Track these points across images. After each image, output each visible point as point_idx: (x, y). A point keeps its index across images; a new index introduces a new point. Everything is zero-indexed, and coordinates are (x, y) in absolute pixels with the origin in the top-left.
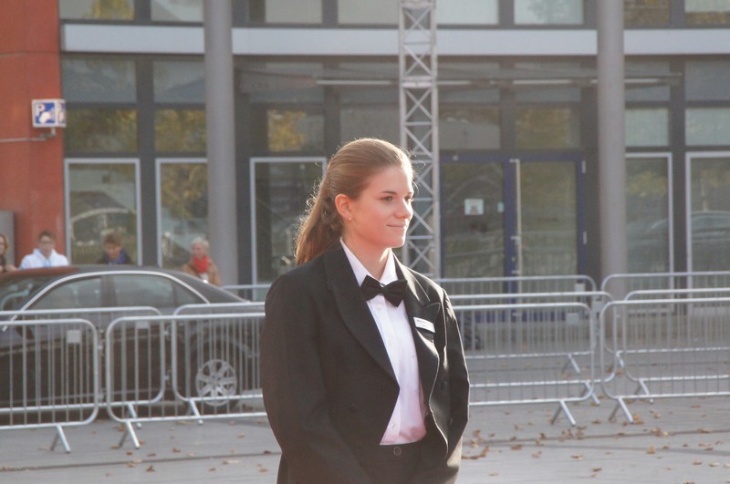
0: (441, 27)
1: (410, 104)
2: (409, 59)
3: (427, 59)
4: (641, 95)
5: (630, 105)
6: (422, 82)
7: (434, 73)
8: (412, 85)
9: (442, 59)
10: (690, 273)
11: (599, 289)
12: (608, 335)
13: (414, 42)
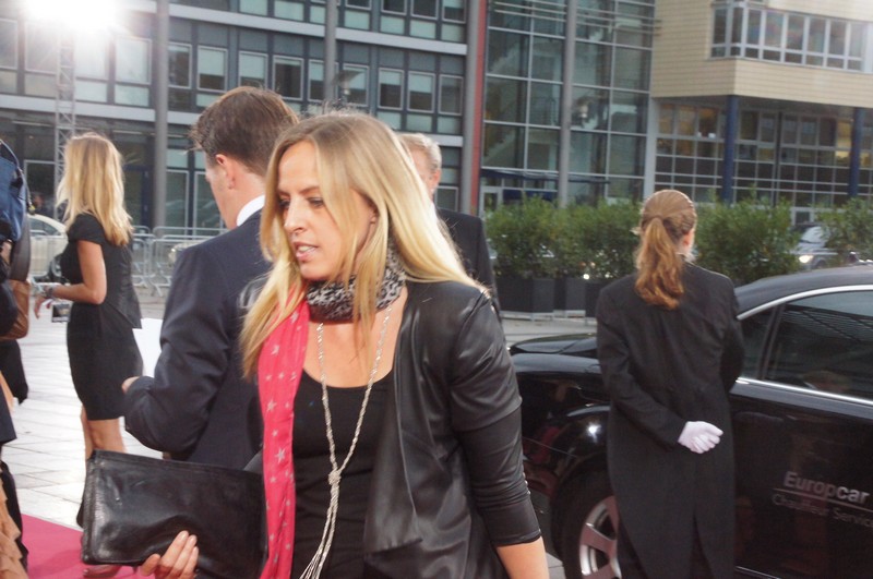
0: (78, 101)
1: (61, 136)
2: (61, 115)
3: (70, 116)
4: (177, 143)
5: (170, 147)
6: (67, 127)
7: (74, 123)
8: (62, 128)
9: (78, 117)
10: (195, 228)
11: (151, 232)
12: (154, 254)
13: (64, 107)
